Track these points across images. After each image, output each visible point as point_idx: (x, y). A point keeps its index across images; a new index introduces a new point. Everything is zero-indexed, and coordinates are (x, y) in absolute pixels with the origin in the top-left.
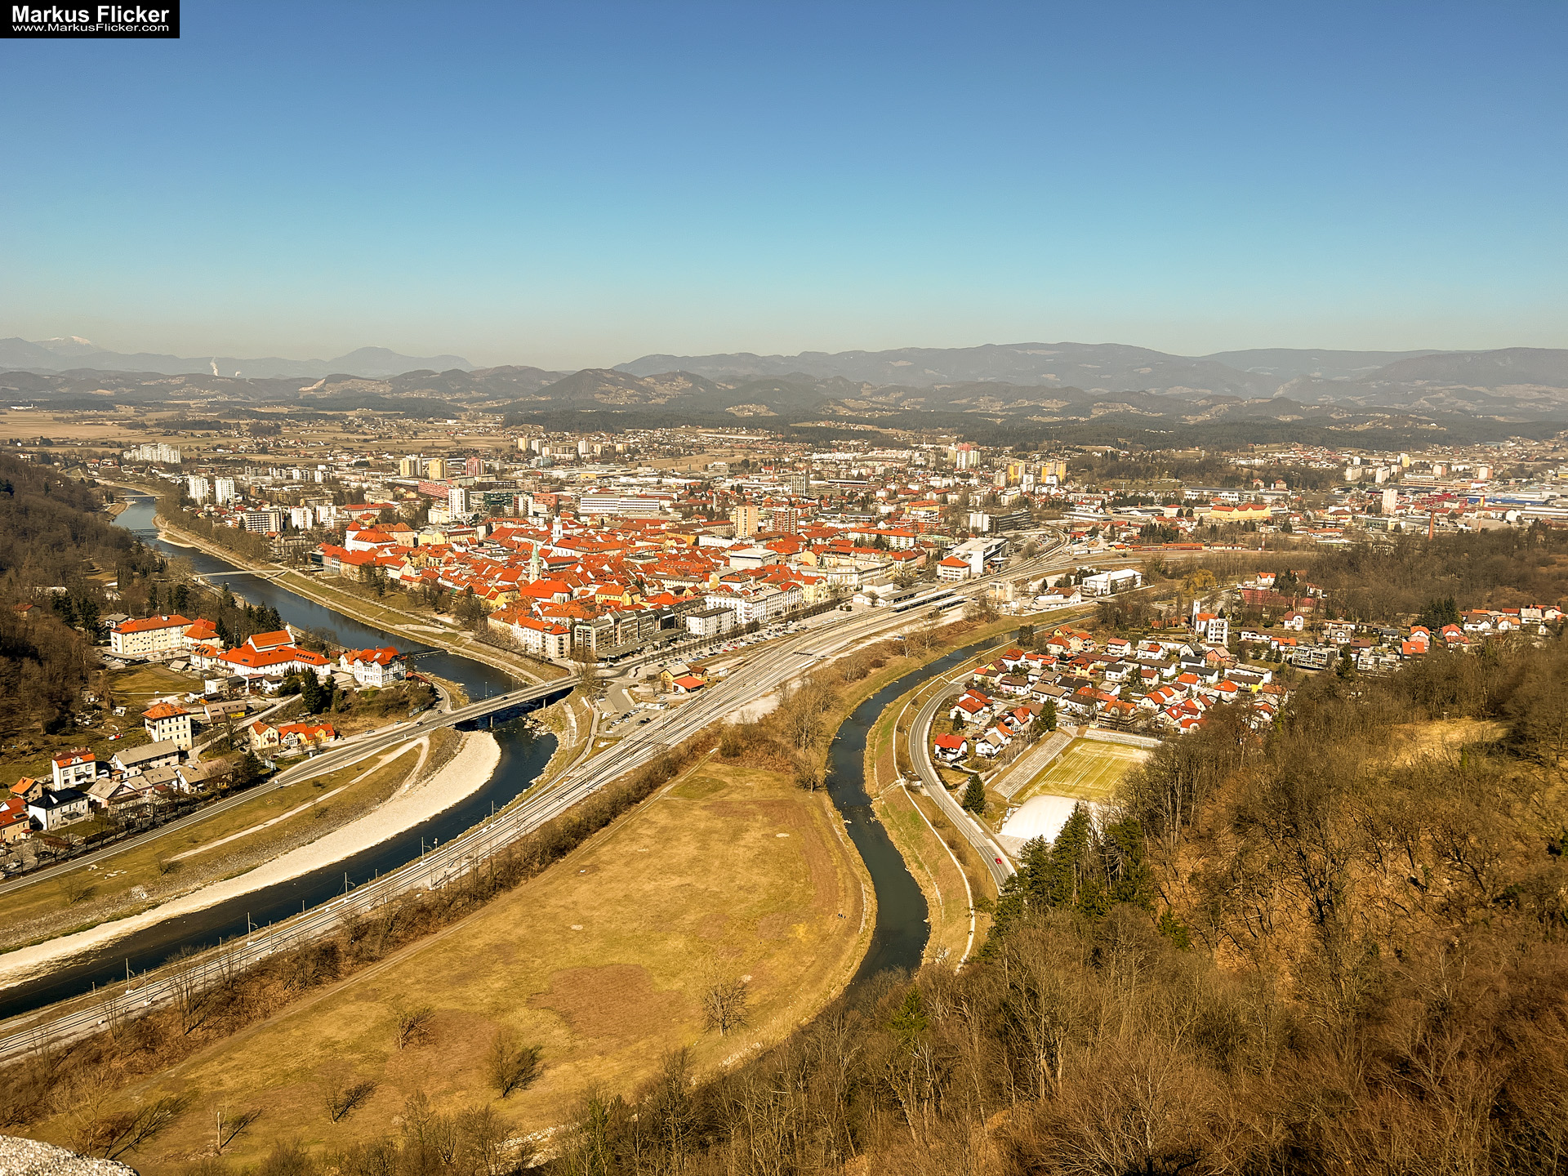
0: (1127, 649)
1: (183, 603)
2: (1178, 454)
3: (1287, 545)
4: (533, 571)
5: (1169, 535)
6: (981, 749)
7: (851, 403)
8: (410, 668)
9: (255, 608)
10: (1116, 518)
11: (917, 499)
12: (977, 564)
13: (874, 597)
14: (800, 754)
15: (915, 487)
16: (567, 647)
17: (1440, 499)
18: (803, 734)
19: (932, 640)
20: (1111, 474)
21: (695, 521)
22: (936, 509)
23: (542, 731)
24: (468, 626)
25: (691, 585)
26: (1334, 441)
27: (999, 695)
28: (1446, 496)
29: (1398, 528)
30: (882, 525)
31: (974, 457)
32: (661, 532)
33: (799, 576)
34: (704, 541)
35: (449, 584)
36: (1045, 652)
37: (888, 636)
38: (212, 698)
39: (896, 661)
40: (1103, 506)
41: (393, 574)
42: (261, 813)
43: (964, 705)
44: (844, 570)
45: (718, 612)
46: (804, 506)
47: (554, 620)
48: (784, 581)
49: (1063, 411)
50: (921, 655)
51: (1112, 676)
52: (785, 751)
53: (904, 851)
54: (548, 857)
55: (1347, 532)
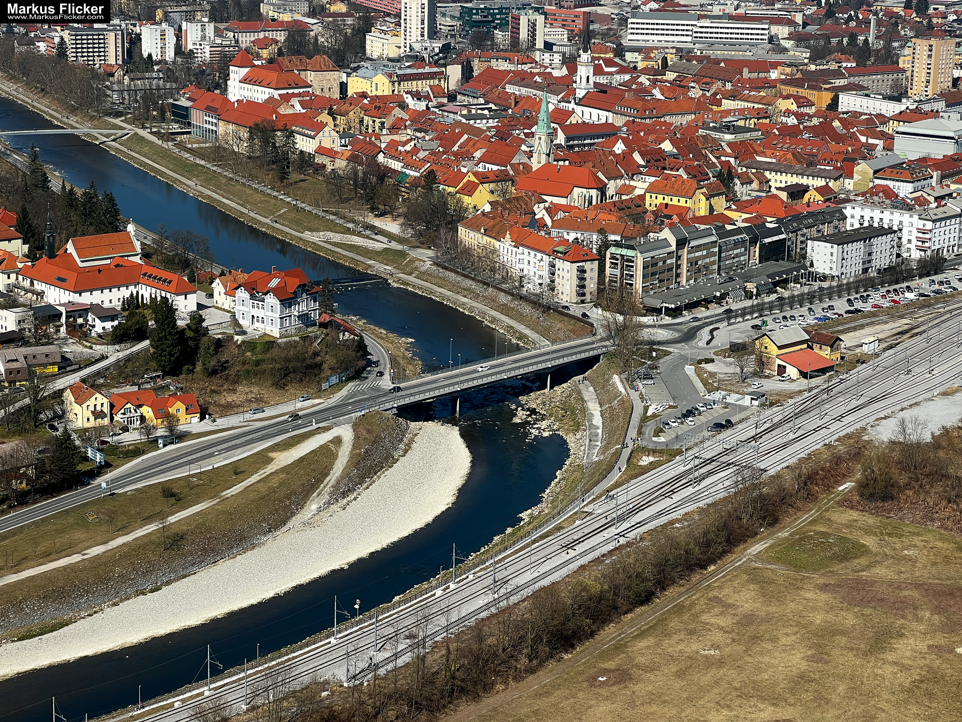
4: (539, 148)
8: (326, 307)
9: (79, 192)
16: (592, 285)
21: (833, 66)
23: (543, 429)
25: (820, 182)
32: (772, 84)
34: (848, 102)
35: (396, 165)
38: (7, 339)
41: (305, 144)
42: (79, 535)
47: (571, 236)
54: (544, 649)
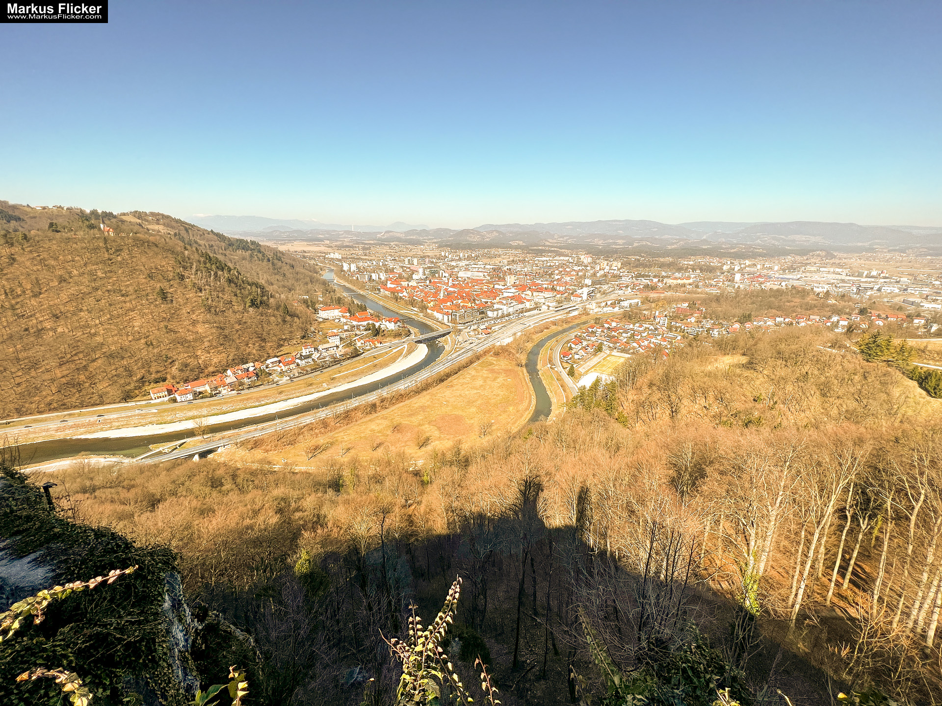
0: (631, 326)
1: (339, 302)
2: (662, 260)
3: (696, 293)
4: (441, 296)
5: (653, 288)
6: (576, 357)
7: (551, 241)
8: (403, 324)
9: (359, 304)
10: (636, 282)
11: (568, 274)
12: (585, 297)
13: (549, 306)
14: (518, 355)
15: (568, 270)
16: (450, 319)
17: (757, 277)
18: (520, 349)
19: (566, 321)
20: (636, 267)
21: (494, 280)
22: (574, 277)
23: (441, 344)
24: (421, 312)
25: (490, 301)
26: (721, 255)
27: (585, 339)
28: (760, 276)
29: (739, 287)
30: (555, 283)
31: (590, 260)
32: (483, 283)
33: (525, 299)
34: (496, 286)
35: (417, 299)
36: (603, 326)
37: (551, 319)
38: (346, 331)
39: (553, 327)
40: (632, 277)
41: (400, 295)
42: (360, 364)
43: (573, 343)
44: (539, 297)
45: (497, 310)
46: (530, 276)
47: (447, 311)
48: (520, 301)
49: (624, 244)
50: (562, 326)
51: (624, 335)
52: (514, 355)
53: (547, 387)
54: (438, 382)
55: (720, 288)
